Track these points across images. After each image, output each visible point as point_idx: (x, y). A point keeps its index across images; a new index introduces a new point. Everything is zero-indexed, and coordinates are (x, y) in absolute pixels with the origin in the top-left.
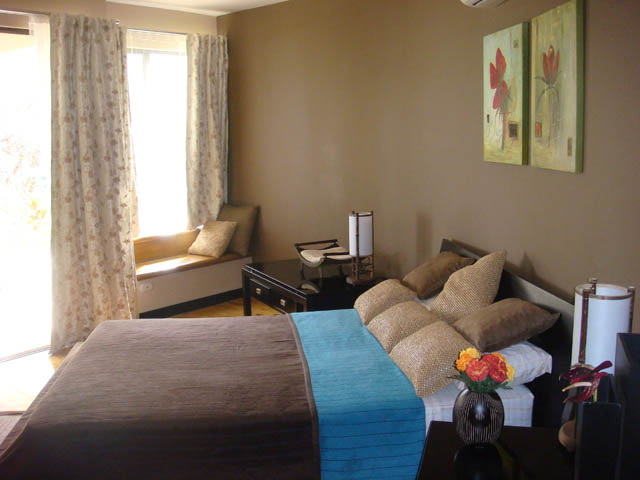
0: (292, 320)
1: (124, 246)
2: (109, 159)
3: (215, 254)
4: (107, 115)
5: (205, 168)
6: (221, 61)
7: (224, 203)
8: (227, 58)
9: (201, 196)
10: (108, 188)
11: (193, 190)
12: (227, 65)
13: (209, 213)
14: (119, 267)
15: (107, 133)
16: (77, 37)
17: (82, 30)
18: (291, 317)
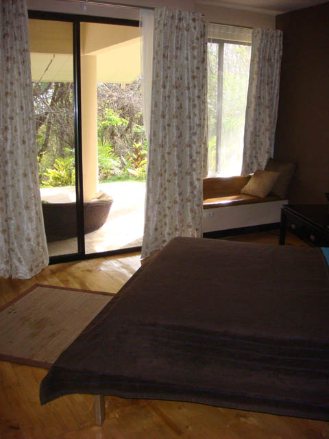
0: (322, 253)
1: (196, 183)
2: (190, 117)
3: (262, 196)
4: (191, 86)
5: (259, 131)
6: (277, 50)
7: (270, 158)
8: (282, 47)
9: (254, 152)
10: (187, 139)
11: (248, 146)
12: (281, 53)
13: (259, 165)
14: (191, 198)
15: (190, 99)
16: (173, 26)
17: (177, 21)
18: (321, 251)
